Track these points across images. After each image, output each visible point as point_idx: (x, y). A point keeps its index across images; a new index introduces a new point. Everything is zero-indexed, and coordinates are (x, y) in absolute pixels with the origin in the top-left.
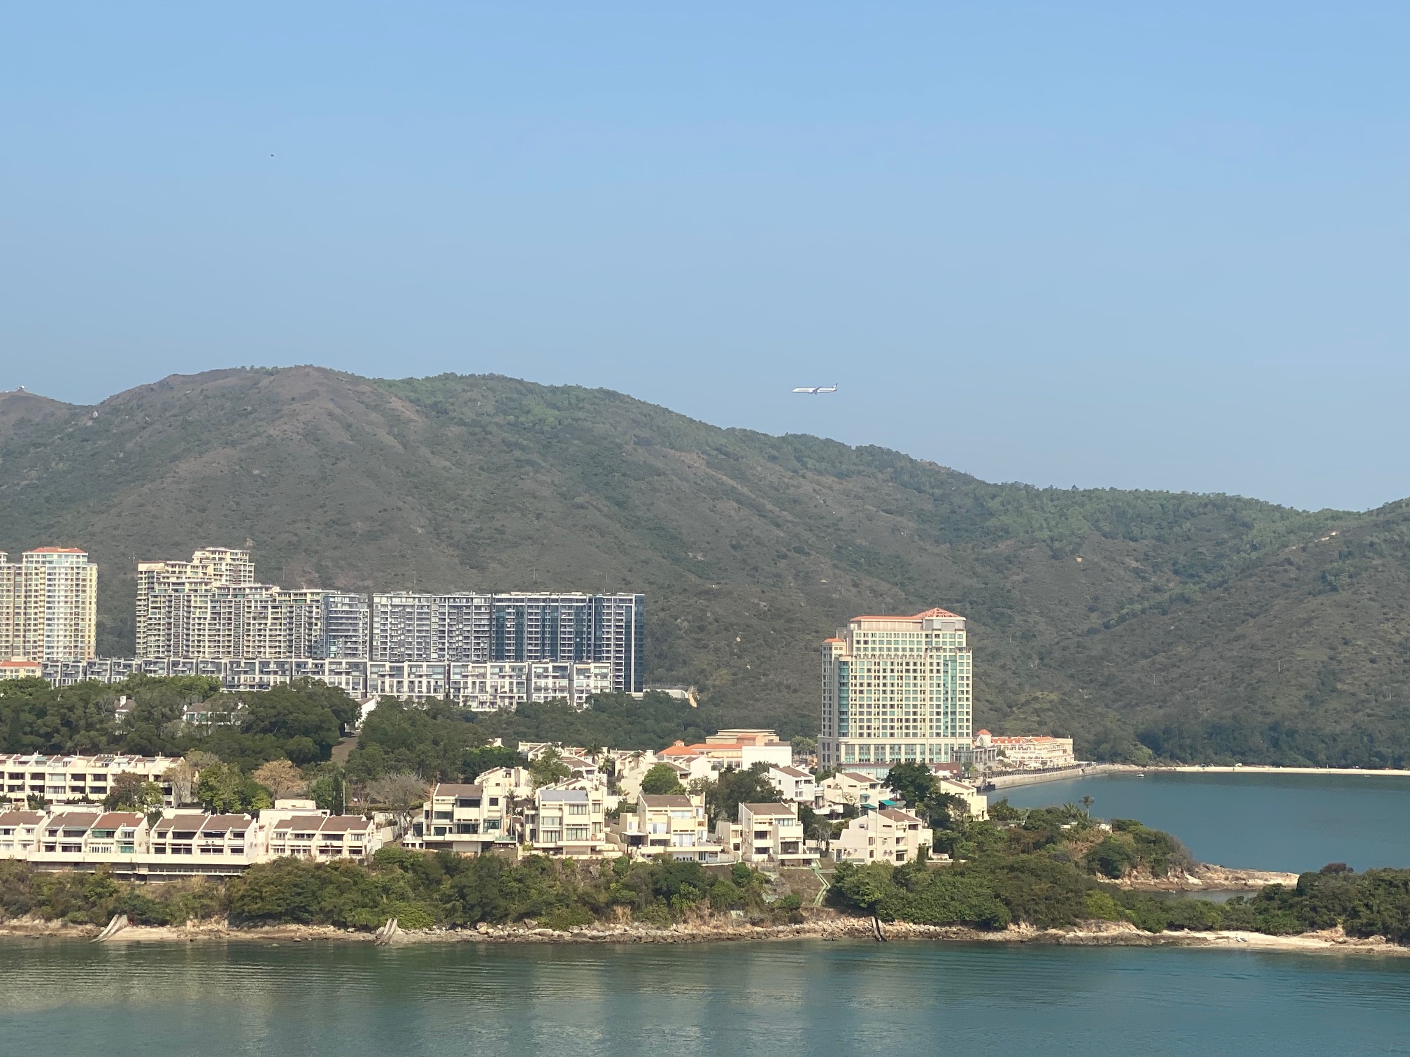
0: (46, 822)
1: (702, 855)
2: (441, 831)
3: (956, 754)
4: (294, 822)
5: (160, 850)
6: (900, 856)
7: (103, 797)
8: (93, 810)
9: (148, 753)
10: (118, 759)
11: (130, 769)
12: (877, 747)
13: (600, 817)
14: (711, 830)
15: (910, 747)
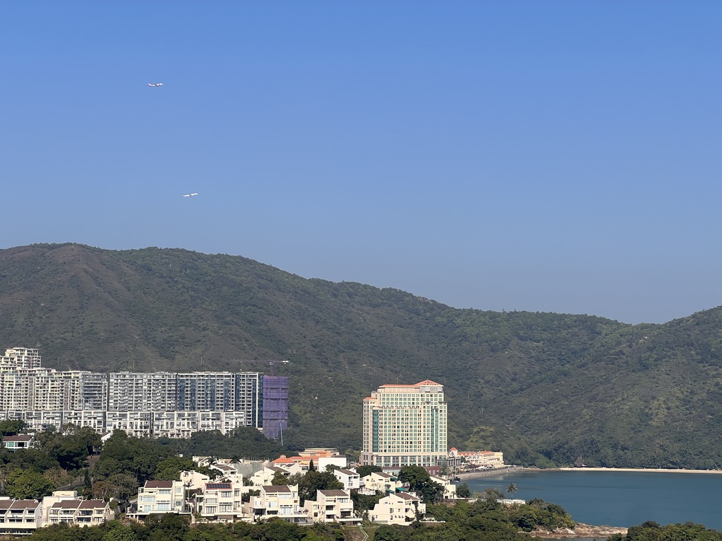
1: (296, 519)
3: (438, 461)
6: (406, 520)
12: (394, 457)
13: (239, 498)
14: (302, 505)
15: (413, 458)
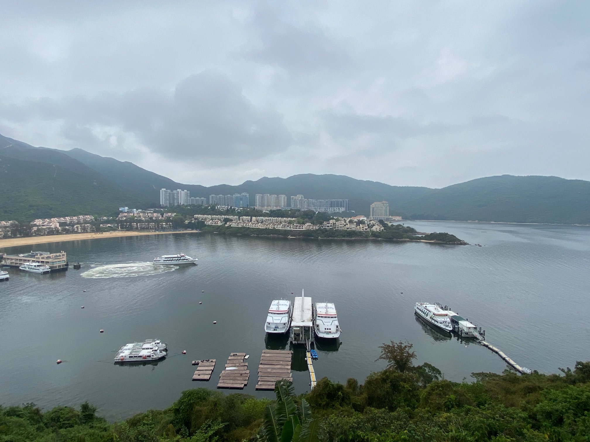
0: (282, 225)
1: (356, 230)
2: (325, 227)
3: (387, 218)
4: (309, 226)
5: (294, 228)
6: (380, 230)
7: (287, 222)
8: (287, 224)
9: (293, 218)
10: (289, 218)
11: (290, 219)
12: (377, 218)
13: (344, 226)
14: (357, 227)
15: (381, 218)
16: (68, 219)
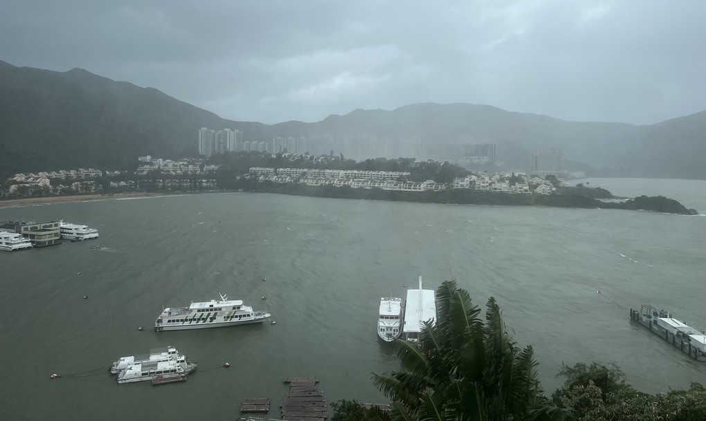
0: (386, 183)
1: (508, 191)
2: (457, 186)
3: (561, 173)
5: (406, 188)
6: (549, 193)
7: (395, 179)
9: (403, 171)
10: (398, 172)
11: (400, 174)
12: (543, 172)
13: (488, 184)
14: (510, 187)
15: (551, 172)
16: (62, 174)
